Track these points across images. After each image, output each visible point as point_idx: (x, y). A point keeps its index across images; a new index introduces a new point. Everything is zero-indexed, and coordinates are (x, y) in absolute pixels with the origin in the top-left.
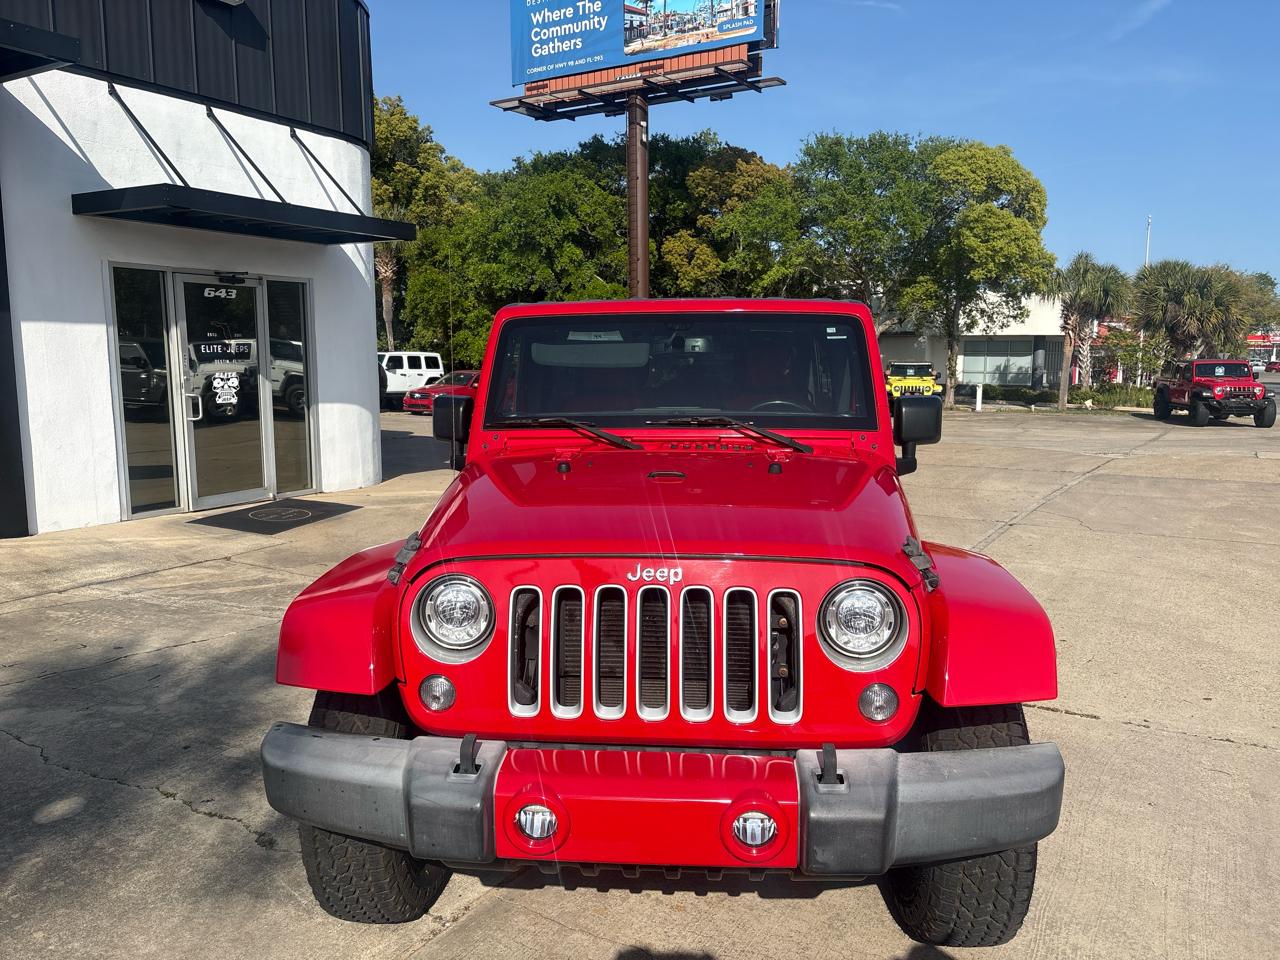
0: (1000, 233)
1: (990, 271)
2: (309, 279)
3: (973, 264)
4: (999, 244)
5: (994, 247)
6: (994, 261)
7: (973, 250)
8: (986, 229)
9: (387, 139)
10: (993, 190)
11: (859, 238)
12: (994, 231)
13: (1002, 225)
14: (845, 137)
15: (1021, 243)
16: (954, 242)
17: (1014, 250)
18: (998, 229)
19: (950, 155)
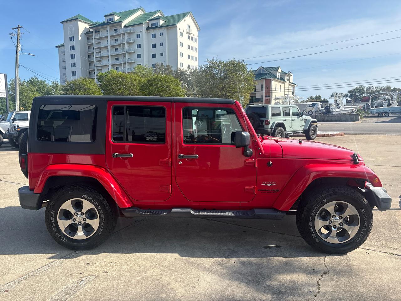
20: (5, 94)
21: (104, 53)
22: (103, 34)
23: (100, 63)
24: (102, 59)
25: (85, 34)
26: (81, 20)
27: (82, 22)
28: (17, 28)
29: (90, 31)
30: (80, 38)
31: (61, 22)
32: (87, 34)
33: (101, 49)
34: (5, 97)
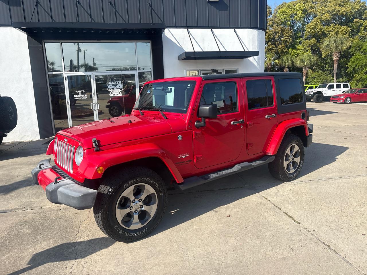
2: (238, 69)
9: (351, 12)
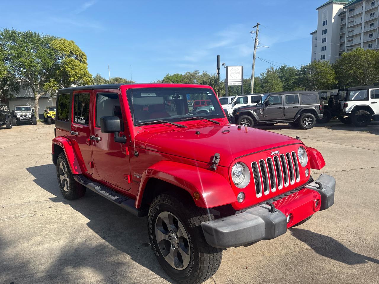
0: (77, 67)
1: (75, 79)
3: (70, 76)
4: (78, 70)
5: (76, 71)
6: (76, 75)
7: (69, 72)
8: (73, 65)
10: (72, 54)
11: (29, 66)
12: (75, 66)
13: (77, 65)
14: (17, 31)
15: (84, 71)
16: (62, 69)
17: (83, 73)
18: (76, 66)
19: (56, 41)
20: (241, 83)
21: (356, 31)
22: (357, 11)
23: (351, 42)
24: (353, 39)
25: (339, 15)
26: (336, 2)
27: (337, 3)
28: (257, 26)
29: (345, 11)
30: (333, 21)
31: (316, 9)
32: (341, 15)
33: (353, 28)
34: (241, 85)
